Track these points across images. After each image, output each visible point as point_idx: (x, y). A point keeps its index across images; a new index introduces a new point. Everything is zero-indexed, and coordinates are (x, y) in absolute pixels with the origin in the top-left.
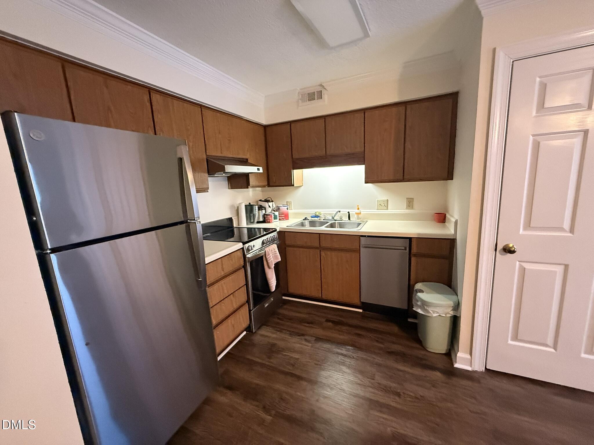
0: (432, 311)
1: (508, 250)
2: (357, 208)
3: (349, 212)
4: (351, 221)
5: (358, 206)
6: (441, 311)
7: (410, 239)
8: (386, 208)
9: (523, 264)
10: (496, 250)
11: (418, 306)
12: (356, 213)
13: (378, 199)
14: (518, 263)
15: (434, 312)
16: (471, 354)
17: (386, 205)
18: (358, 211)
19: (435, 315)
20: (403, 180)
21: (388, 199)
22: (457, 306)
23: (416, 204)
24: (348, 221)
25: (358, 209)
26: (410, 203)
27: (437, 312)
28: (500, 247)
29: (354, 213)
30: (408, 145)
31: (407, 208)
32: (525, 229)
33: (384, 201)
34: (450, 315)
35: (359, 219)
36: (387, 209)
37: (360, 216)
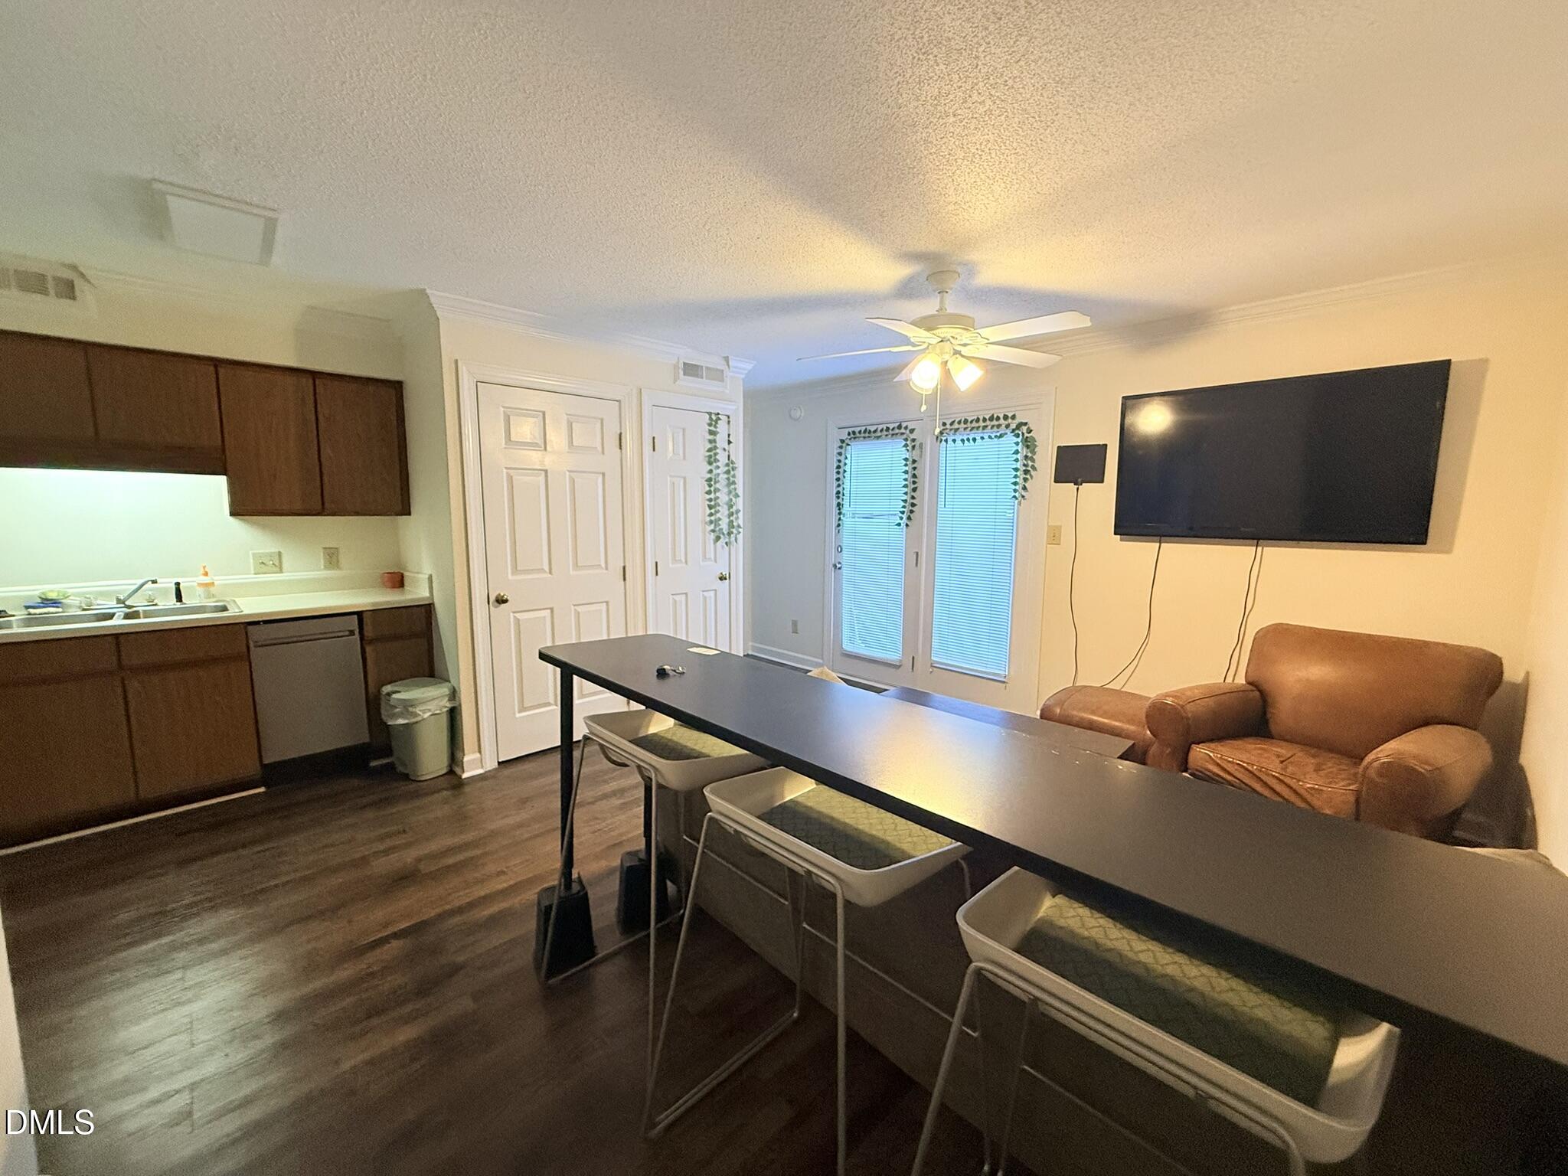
0: (420, 711)
1: (501, 601)
2: (202, 571)
3: (178, 584)
4: (185, 604)
5: (204, 567)
6: (433, 707)
7: (360, 614)
8: (278, 569)
9: (517, 615)
10: (489, 603)
11: (395, 716)
12: (200, 585)
13: (255, 552)
14: (512, 614)
15: (424, 712)
16: (480, 752)
17: (277, 563)
18: (206, 580)
19: (426, 715)
20: (321, 512)
21: (283, 552)
22: (454, 695)
23: (344, 559)
24: (174, 605)
25: (206, 574)
26: (332, 557)
27: (429, 710)
28: (492, 598)
29: (195, 584)
30: (327, 452)
31: (326, 568)
32: (513, 574)
33: (271, 555)
34: (447, 709)
35: (210, 598)
36: (281, 571)
37: (213, 590)
